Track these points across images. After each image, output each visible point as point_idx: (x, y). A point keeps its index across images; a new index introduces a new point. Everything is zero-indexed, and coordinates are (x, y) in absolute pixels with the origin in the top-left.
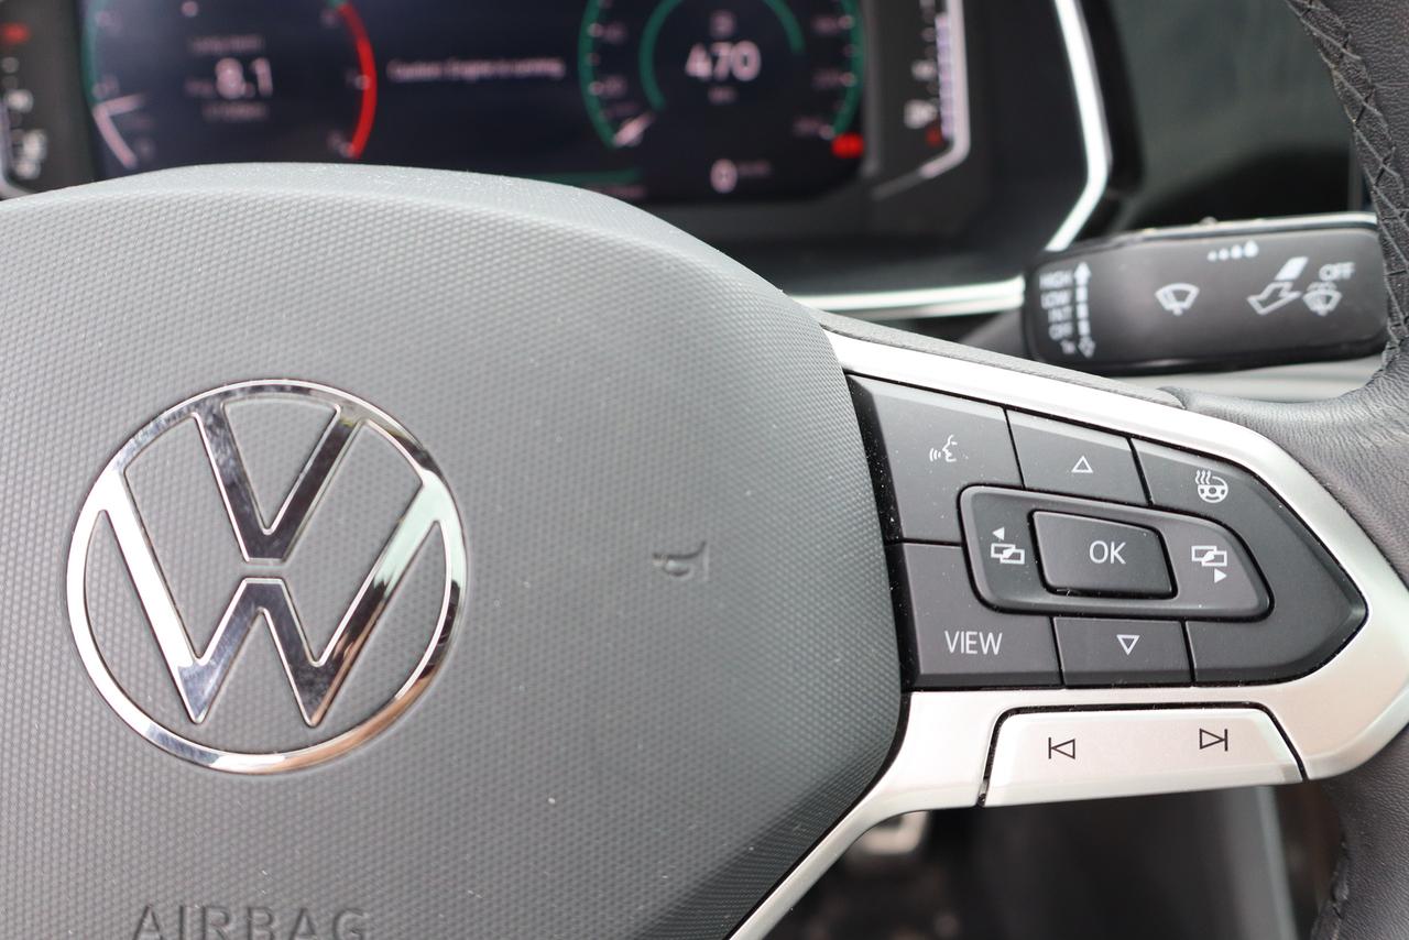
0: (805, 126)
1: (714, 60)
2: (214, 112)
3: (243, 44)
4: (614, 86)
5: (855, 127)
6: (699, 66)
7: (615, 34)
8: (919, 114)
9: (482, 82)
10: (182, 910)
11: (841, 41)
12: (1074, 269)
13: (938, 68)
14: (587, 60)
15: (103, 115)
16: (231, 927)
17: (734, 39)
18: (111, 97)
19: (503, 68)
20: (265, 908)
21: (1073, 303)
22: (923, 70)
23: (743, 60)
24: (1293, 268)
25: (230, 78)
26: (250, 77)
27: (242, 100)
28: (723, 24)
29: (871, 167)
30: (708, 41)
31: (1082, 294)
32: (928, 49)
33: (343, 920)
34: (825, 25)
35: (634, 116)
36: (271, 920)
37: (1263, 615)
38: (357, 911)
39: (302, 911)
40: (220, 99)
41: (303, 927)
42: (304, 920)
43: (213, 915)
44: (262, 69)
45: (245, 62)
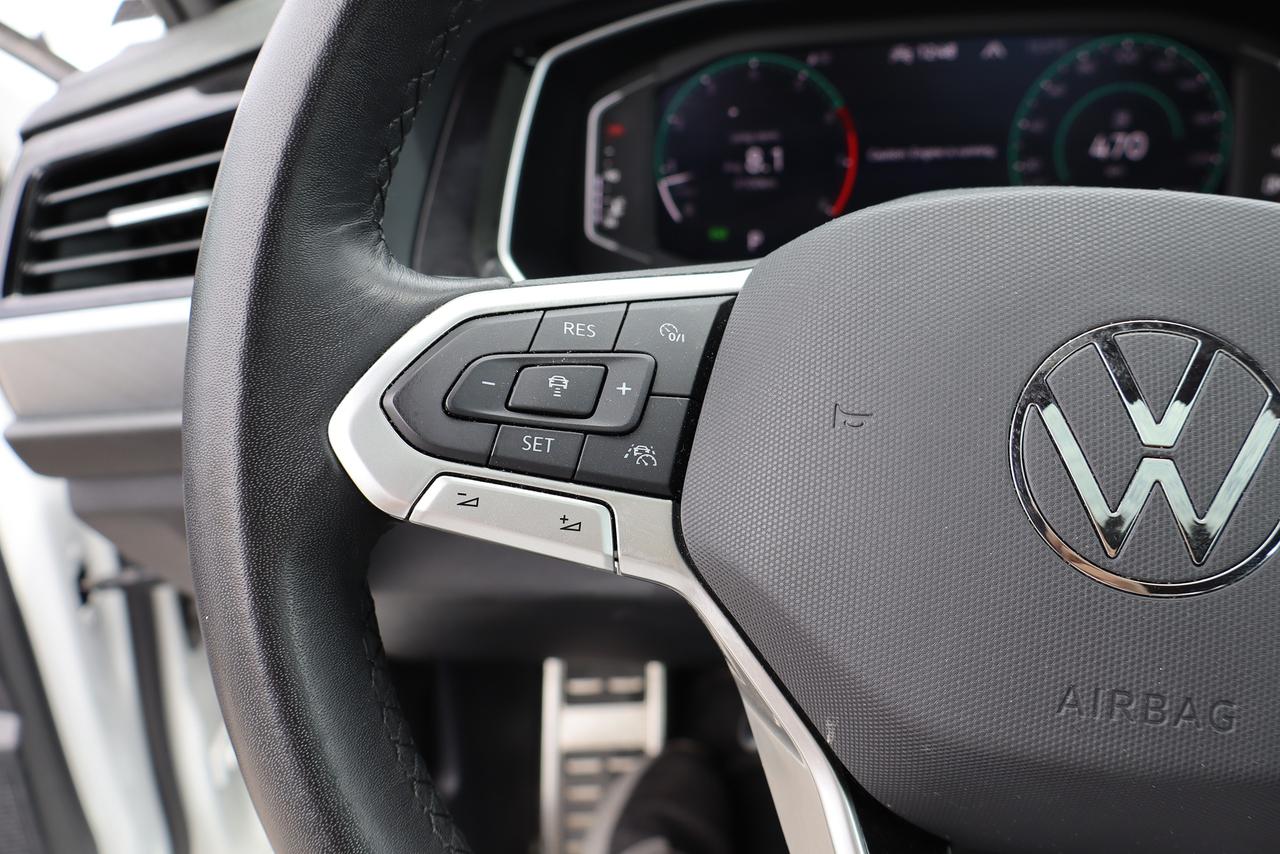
1: (1112, 144)
2: (740, 184)
3: (765, 136)
4: (1033, 164)
6: (1099, 149)
7: (1038, 126)
9: (935, 162)
10: (1097, 691)
11: (1213, 130)
14: (1015, 146)
15: (663, 187)
16: (1133, 706)
17: (1129, 130)
18: (668, 174)
19: (950, 152)
20: (1157, 695)
23: (1134, 145)
25: (754, 160)
26: (768, 159)
27: (760, 175)
28: (1122, 118)
30: (1108, 131)
33: (1217, 709)
34: (1202, 119)
36: (1163, 706)
38: (1229, 703)
39: (1188, 700)
40: (746, 175)
41: (1186, 712)
42: (1189, 706)
43: (1118, 698)
44: (777, 154)
45: (766, 149)
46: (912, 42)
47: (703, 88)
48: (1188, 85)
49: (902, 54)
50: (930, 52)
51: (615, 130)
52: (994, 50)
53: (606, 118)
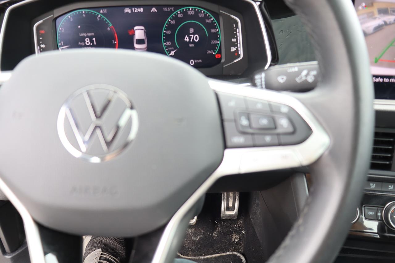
0: (209, 52)
1: (190, 38)
3: (89, 34)
4: (169, 43)
5: (220, 52)
6: (187, 39)
7: (169, 32)
8: (233, 49)
11: (217, 34)
12: (261, 74)
13: (237, 40)
17: (194, 34)
21: (262, 81)
22: (234, 40)
23: (196, 38)
24: (304, 73)
26: (92, 41)
28: (192, 30)
29: (223, 60)
30: (189, 34)
31: (263, 80)
32: (235, 36)
34: (213, 31)
35: (173, 50)
37: (293, 133)
44: (94, 39)
45: (91, 38)
46: (130, 7)
47: (69, 19)
48: (208, 21)
49: (127, 10)
50: (136, 10)
51: (42, 32)
52: (154, 10)
53: (38, 28)
